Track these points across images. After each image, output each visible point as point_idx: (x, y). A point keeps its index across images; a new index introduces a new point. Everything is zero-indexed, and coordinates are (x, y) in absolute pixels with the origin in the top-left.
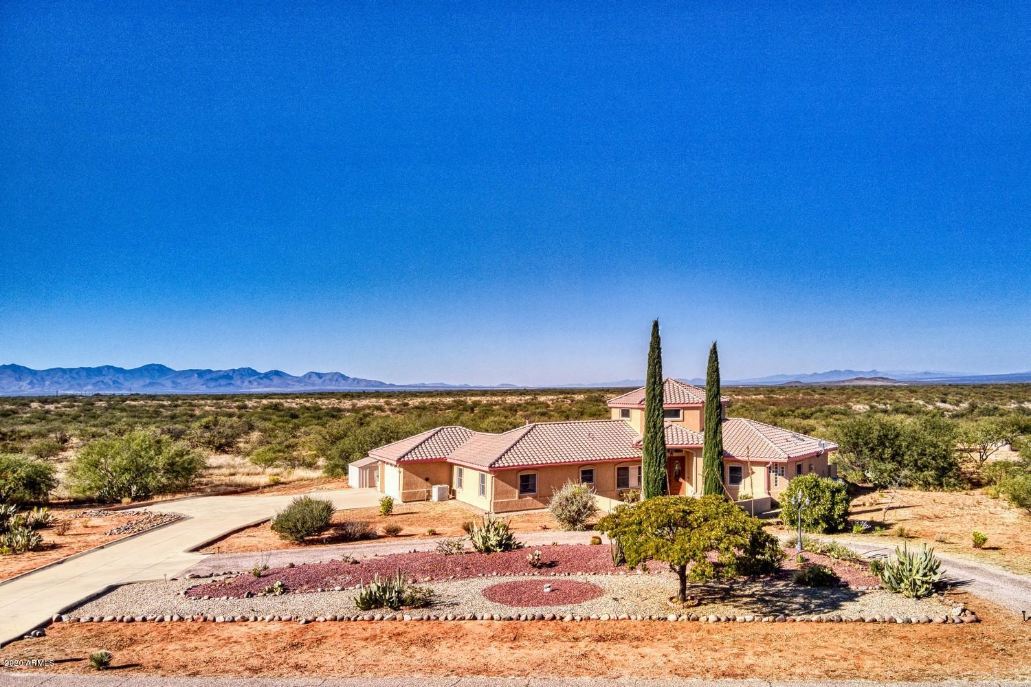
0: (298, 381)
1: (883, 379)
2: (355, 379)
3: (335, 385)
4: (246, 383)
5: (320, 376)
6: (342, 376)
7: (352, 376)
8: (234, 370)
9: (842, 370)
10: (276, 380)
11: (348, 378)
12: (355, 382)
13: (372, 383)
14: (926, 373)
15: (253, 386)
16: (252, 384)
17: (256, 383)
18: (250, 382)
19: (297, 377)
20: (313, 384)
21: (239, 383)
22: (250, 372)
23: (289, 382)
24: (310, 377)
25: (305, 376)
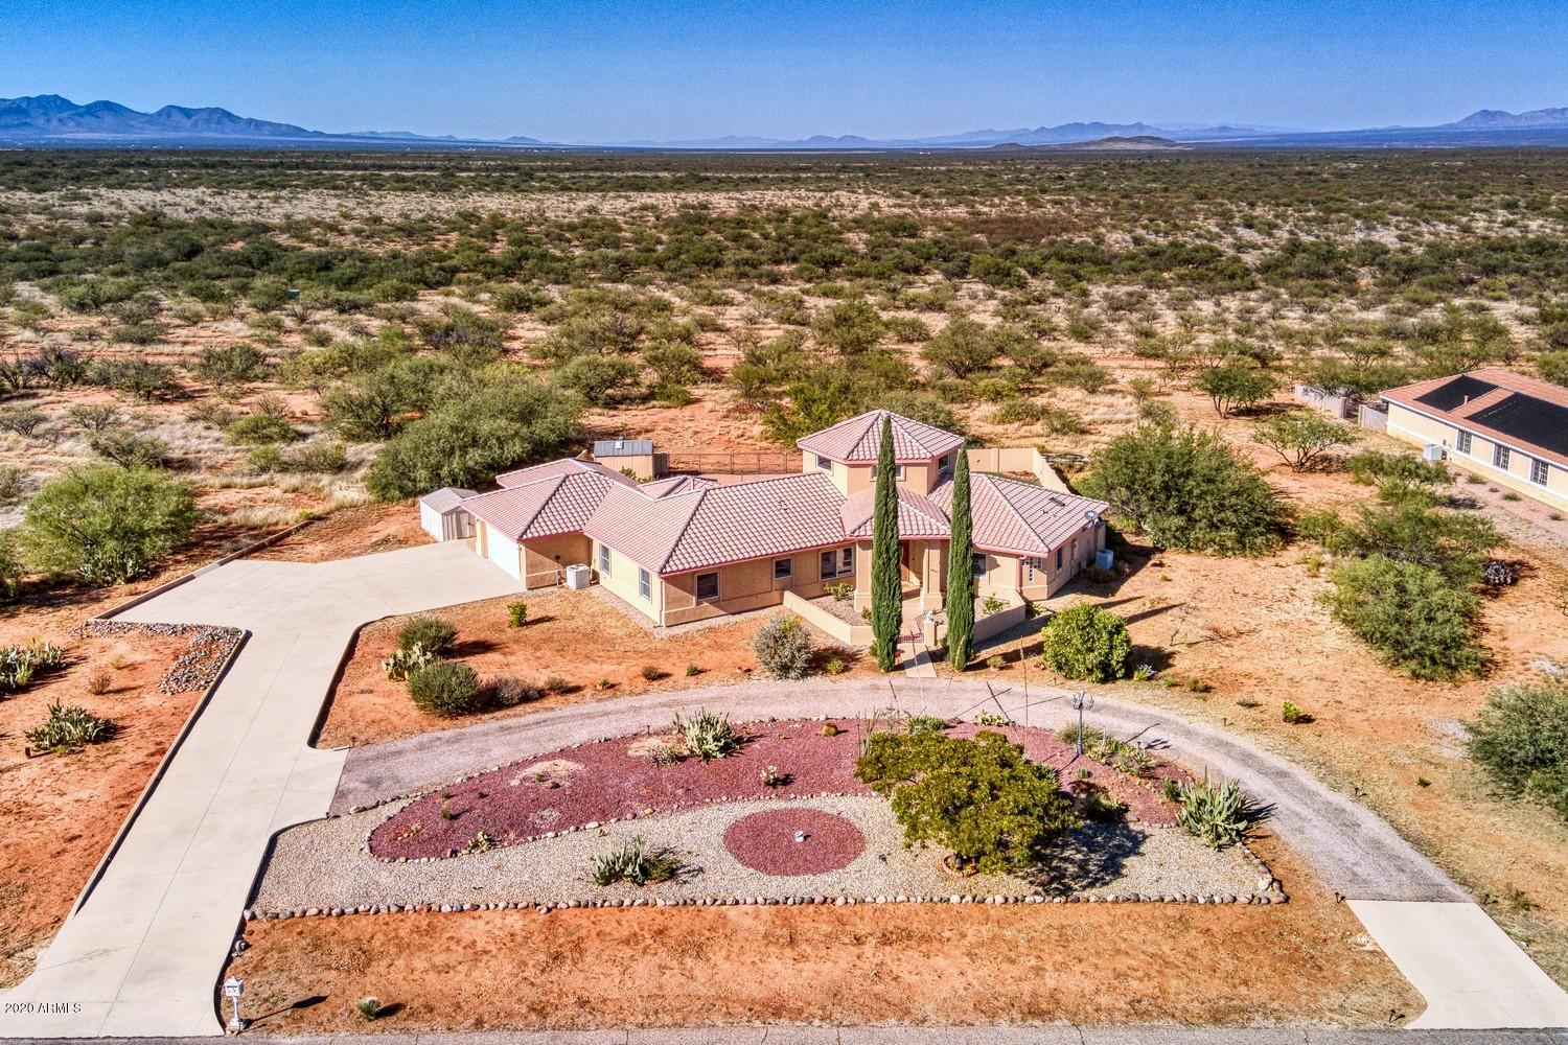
0: (148, 122)
1: (1152, 139)
2: (250, 121)
3: (216, 130)
4: (55, 122)
5: (187, 113)
6: (229, 115)
7: (244, 115)
8: (28, 98)
9: (1087, 123)
10: (109, 119)
11: (239, 118)
12: (252, 127)
13: (284, 129)
14: (1223, 128)
15: (66, 129)
16: (64, 125)
17: (71, 124)
18: (60, 120)
19: (146, 115)
20: (176, 128)
21: (41, 122)
22: (59, 103)
23: (132, 123)
24: (169, 116)
25: (160, 113)
